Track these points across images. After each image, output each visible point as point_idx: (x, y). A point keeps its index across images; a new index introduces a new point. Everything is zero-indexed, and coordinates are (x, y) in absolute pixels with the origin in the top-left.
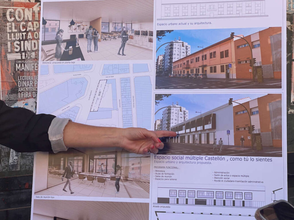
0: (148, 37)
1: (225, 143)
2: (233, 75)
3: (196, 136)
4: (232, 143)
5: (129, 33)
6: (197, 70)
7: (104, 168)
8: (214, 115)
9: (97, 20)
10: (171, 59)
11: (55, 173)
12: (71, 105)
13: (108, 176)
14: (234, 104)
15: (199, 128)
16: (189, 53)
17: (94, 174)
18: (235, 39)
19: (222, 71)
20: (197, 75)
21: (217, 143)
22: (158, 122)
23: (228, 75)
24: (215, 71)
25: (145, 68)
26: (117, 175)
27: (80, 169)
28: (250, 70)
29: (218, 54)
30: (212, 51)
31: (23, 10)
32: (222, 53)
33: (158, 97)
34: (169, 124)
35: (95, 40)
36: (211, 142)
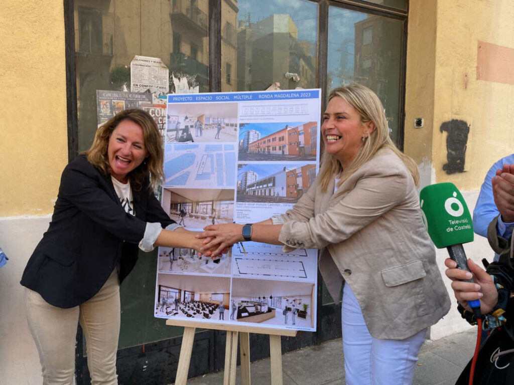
0: (234, 127)
1: (281, 195)
2: (287, 152)
4: (285, 195)
5: (222, 125)
6: (264, 149)
8: (274, 178)
9: (202, 116)
10: (248, 142)
11: (174, 214)
12: (185, 171)
13: (207, 215)
14: (287, 171)
15: (265, 186)
16: (260, 138)
17: (199, 214)
18: (288, 129)
19: (280, 149)
20: (264, 152)
21: (276, 195)
22: (240, 182)
23: (283, 152)
24: (275, 150)
25: (232, 147)
26: (213, 215)
27: (190, 211)
28: (297, 149)
29: (277, 139)
30: (274, 137)
31: (161, 110)
32: (280, 138)
33: (240, 166)
34: (246, 183)
35: (201, 129)
36: (272, 194)
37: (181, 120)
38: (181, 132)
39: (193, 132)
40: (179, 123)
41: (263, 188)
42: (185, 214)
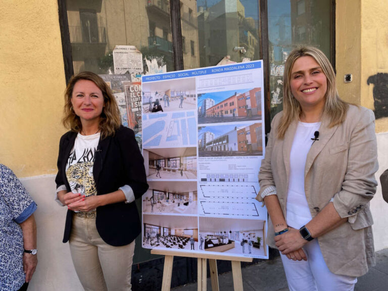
0: (193, 98)
1: (234, 150)
2: (237, 114)
3: (219, 147)
4: (237, 150)
5: (184, 96)
6: (218, 113)
7: (175, 165)
8: (228, 136)
9: (168, 91)
10: (205, 108)
11: (152, 168)
12: (158, 134)
13: (177, 168)
14: (238, 130)
15: (220, 143)
16: (214, 105)
17: (170, 168)
18: (237, 95)
19: (231, 112)
20: (218, 116)
21: (230, 150)
22: (200, 141)
23: (234, 115)
24: (227, 113)
25: (192, 114)
26: (181, 168)
27: (164, 166)
28: (245, 111)
29: (229, 104)
30: (225, 103)
31: (138, 86)
32: (230, 103)
33: (200, 128)
34: (205, 141)
35: (168, 101)
36: (226, 150)
37: (153, 95)
38: (153, 105)
39: (162, 104)
40: (151, 98)
41: (219, 144)
42: (161, 168)
